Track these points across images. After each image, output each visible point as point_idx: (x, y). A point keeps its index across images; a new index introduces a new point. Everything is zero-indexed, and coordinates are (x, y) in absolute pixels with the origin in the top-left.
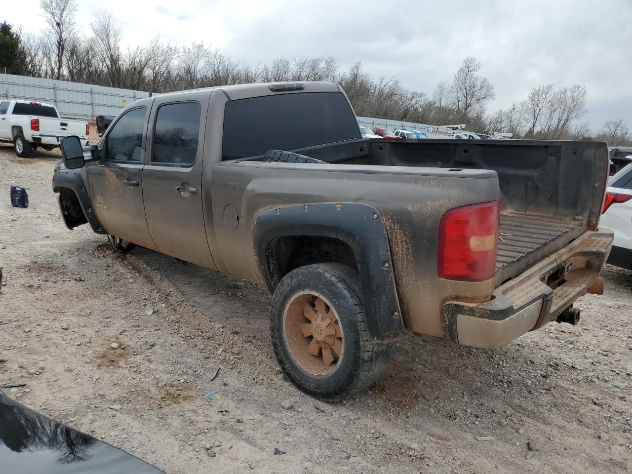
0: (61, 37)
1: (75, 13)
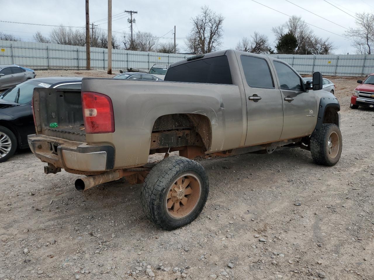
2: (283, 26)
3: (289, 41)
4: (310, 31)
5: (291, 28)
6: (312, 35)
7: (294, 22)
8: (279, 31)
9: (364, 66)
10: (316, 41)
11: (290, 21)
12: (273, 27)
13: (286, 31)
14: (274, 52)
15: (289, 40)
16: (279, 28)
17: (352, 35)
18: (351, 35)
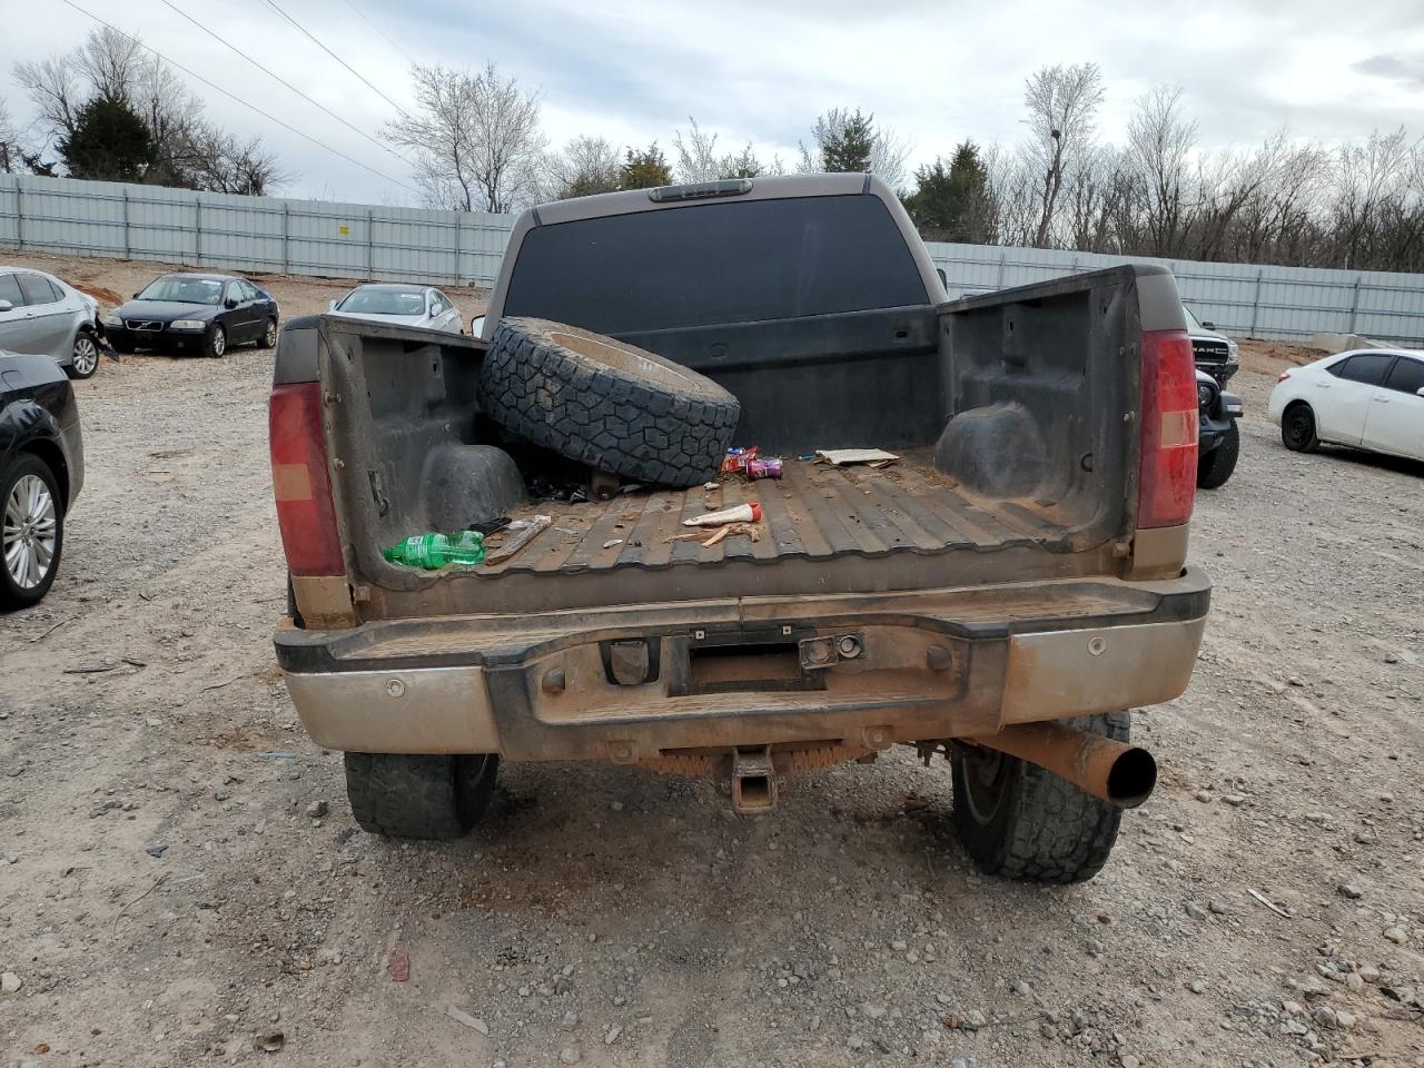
0: (1057, 162)
1: (1096, 106)
2: (63, 63)
3: (118, 131)
4: (186, 100)
5: (101, 79)
6: (195, 119)
7: (112, 51)
8: (49, 83)
9: (457, 252)
10: (211, 146)
11: (94, 47)
12: (16, 63)
13: (83, 91)
14: (54, 170)
15: (115, 128)
16: (49, 71)
17: (408, 139)
18: (405, 137)
